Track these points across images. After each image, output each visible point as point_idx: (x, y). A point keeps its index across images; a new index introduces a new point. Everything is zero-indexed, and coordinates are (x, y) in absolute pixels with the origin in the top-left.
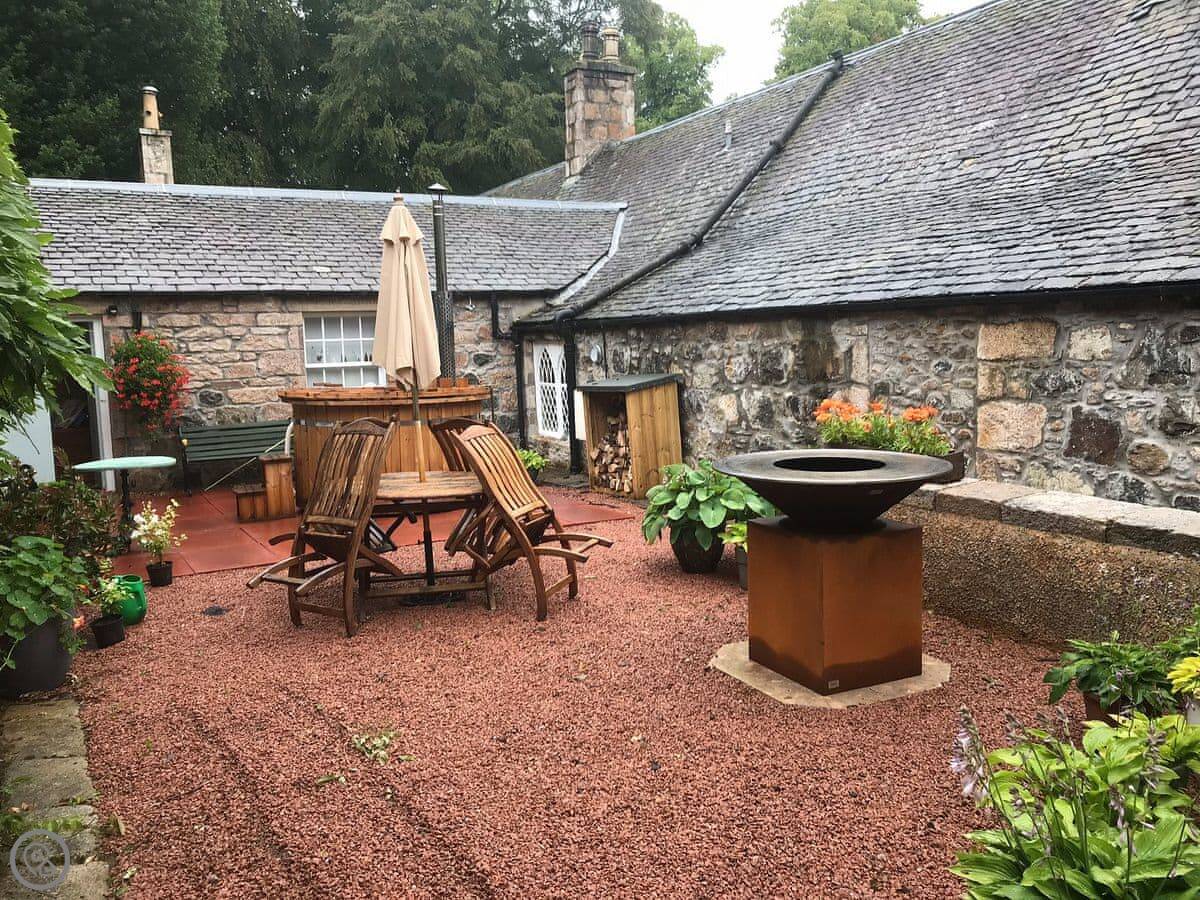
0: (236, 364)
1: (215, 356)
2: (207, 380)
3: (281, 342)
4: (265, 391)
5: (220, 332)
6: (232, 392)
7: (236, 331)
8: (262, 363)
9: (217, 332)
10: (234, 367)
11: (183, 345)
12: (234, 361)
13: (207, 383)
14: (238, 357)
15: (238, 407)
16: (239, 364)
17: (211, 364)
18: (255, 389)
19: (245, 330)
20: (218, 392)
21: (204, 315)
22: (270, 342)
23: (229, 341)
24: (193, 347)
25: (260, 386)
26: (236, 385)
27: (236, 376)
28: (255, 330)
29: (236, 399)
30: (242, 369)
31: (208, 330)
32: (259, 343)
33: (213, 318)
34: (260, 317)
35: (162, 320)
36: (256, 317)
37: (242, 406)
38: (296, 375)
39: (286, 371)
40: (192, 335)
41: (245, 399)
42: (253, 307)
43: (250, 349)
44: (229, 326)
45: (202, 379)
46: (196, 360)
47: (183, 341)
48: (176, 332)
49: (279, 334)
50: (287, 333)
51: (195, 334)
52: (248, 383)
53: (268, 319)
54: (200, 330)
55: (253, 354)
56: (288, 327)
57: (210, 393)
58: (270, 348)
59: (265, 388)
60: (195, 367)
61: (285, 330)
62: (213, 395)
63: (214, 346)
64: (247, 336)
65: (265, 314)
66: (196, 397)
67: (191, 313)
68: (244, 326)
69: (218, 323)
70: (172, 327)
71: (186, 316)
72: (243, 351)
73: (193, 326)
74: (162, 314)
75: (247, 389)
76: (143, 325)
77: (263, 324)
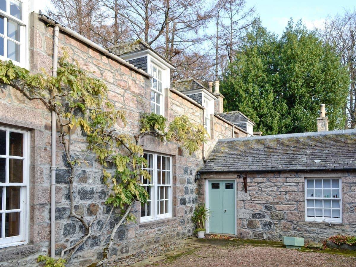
1: (271, 193)
3: (295, 188)
4: (288, 207)
6: (276, 206)
7: (278, 184)
8: (288, 196)
9: (272, 184)
10: (277, 197)
11: (260, 189)
12: (277, 195)
13: (268, 202)
14: (279, 193)
15: (278, 211)
16: (279, 196)
17: (269, 195)
18: (284, 205)
19: (282, 184)
20: (271, 205)
21: (268, 178)
23: (276, 188)
24: (264, 189)
25: (286, 204)
26: (278, 203)
27: (277, 200)
28: (286, 184)
29: (277, 208)
30: (280, 198)
31: (269, 183)
32: (287, 189)
33: (271, 179)
34: (288, 179)
35: (255, 180)
36: (286, 179)
37: (279, 211)
38: (300, 201)
39: (297, 199)
40: (263, 185)
41: (281, 209)
42: (285, 175)
43: (283, 191)
44: (276, 182)
45: (266, 200)
46: (264, 194)
47: (260, 187)
48: (258, 184)
49: (295, 186)
50: (298, 185)
51: (264, 185)
52: (282, 203)
53: (291, 180)
54: (266, 184)
55: (284, 193)
56: (298, 183)
58: (291, 191)
59: (288, 205)
60: (264, 196)
61: (297, 184)
62: (269, 206)
63: (271, 189)
64: (283, 186)
65: (290, 178)
66: (263, 207)
67: (264, 178)
68: (282, 182)
69: (272, 181)
70: (257, 182)
71: (262, 179)
72: (281, 191)
73: (264, 182)
74: (254, 178)
75: (281, 205)
76: (248, 181)
77: (289, 182)
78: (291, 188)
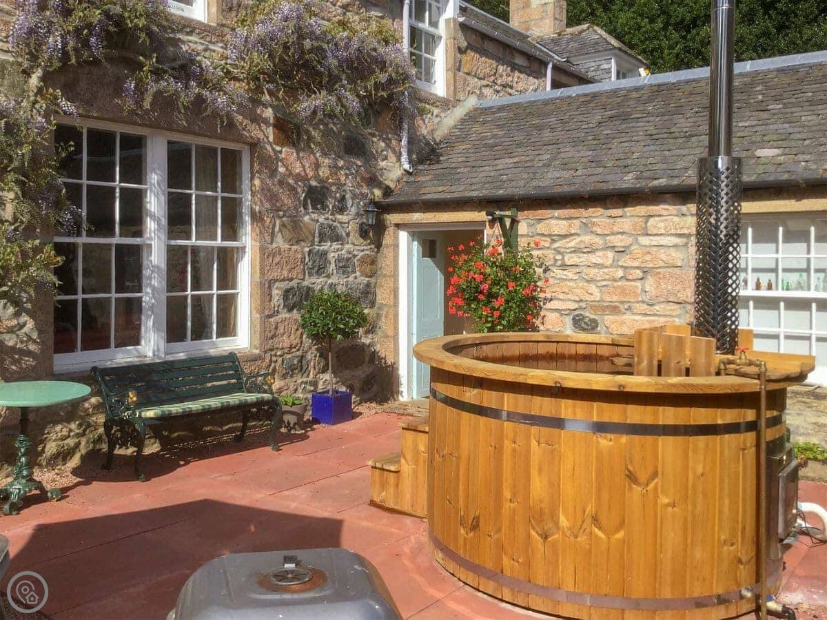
0: (615, 284)
1: (593, 272)
2: (581, 301)
3: (677, 256)
5: (601, 242)
6: (609, 319)
7: (618, 241)
8: (650, 284)
9: (598, 241)
10: (614, 287)
11: (559, 257)
12: (615, 280)
13: (583, 304)
14: (620, 273)
16: (619, 283)
17: (587, 281)
18: (637, 318)
19: (629, 240)
20: (592, 317)
21: (584, 221)
22: (663, 256)
23: (610, 254)
24: (570, 259)
25: (645, 314)
26: (614, 310)
27: (615, 298)
28: (644, 240)
29: (614, 328)
30: (623, 291)
31: (587, 239)
32: (648, 258)
33: (594, 224)
34: (652, 221)
35: (541, 228)
36: (646, 223)
39: (681, 296)
40: (568, 246)
41: (625, 330)
42: (641, 210)
43: (636, 264)
44: (613, 234)
45: (577, 299)
46: (571, 276)
47: (559, 253)
48: (553, 241)
49: (675, 246)
50: (686, 245)
51: (572, 244)
52: (629, 309)
53: (662, 225)
54: (578, 239)
55: (638, 271)
56: (689, 236)
57: (584, 317)
58: (663, 265)
59: (652, 318)
60: (570, 283)
61: (684, 240)
62: (586, 320)
63: (595, 258)
64: (633, 248)
65: (657, 219)
66: (568, 320)
67: (571, 218)
68: (631, 235)
69: (599, 231)
70: (550, 235)
71: (564, 222)
72: (625, 268)
73: (572, 235)
74: (540, 220)
75: (628, 317)
76: (520, 232)
77: (655, 232)
78: (662, 255)
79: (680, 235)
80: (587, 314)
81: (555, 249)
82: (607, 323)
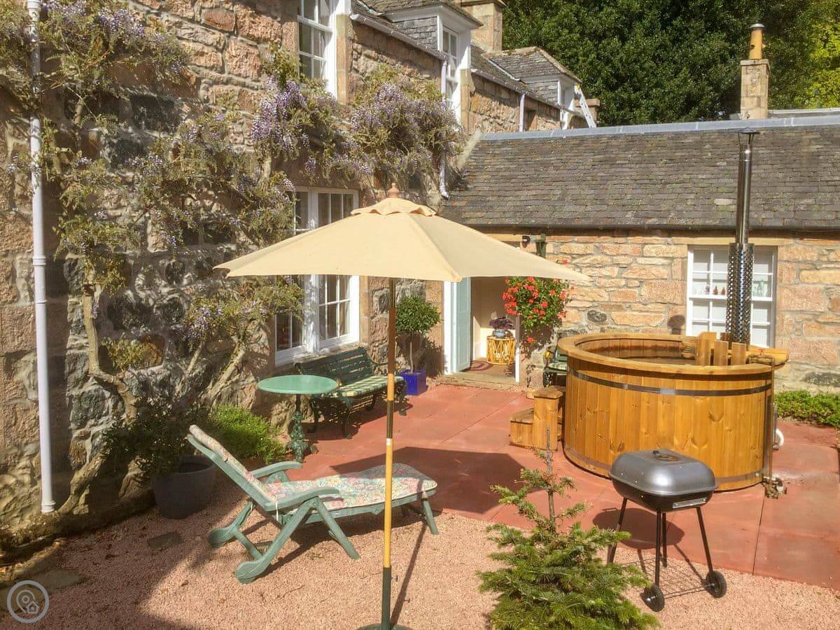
0: (620, 290)
1: (603, 281)
2: (594, 301)
3: (664, 272)
4: (645, 316)
5: (609, 260)
6: (615, 314)
7: (623, 260)
8: (644, 291)
9: (607, 259)
10: (619, 292)
12: (619, 287)
13: (596, 304)
14: (623, 282)
15: (619, 327)
16: (623, 289)
17: (599, 287)
18: (635, 313)
19: (631, 260)
20: (602, 312)
21: (597, 245)
22: (654, 272)
23: (616, 269)
25: (641, 311)
26: (619, 308)
27: (619, 300)
28: (641, 260)
29: (618, 320)
30: (626, 295)
31: (599, 258)
32: (643, 272)
33: (604, 247)
34: (646, 247)
35: (563, 248)
36: (643, 248)
37: (623, 327)
38: (675, 304)
39: (667, 299)
40: (586, 261)
41: (626, 322)
42: (639, 239)
43: (635, 276)
44: (618, 255)
45: (591, 300)
48: (574, 258)
49: (663, 265)
50: (670, 265)
51: (588, 261)
52: (630, 307)
53: (654, 250)
54: (592, 258)
55: (636, 282)
56: (672, 258)
57: (596, 313)
58: (654, 277)
59: (645, 314)
60: (587, 289)
61: (670, 261)
62: (598, 315)
63: (605, 272)
64: (632, 265)
65: (651, 246)
66: (584, 315)
67: (587, 243)
68: (631, 256)
69: (608, 253)
70: (571, 254)
71: (582, 245)
72: (627, 279)
73: (587, 254)
74: (563, 243)
75: (628, 313)
76: (547, 251)
77: (648, 255)
78: (654, 270)
79: (666, 258)
80: (598, 310)
81: (574, 264)
82: (614, 317)
